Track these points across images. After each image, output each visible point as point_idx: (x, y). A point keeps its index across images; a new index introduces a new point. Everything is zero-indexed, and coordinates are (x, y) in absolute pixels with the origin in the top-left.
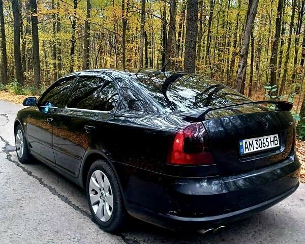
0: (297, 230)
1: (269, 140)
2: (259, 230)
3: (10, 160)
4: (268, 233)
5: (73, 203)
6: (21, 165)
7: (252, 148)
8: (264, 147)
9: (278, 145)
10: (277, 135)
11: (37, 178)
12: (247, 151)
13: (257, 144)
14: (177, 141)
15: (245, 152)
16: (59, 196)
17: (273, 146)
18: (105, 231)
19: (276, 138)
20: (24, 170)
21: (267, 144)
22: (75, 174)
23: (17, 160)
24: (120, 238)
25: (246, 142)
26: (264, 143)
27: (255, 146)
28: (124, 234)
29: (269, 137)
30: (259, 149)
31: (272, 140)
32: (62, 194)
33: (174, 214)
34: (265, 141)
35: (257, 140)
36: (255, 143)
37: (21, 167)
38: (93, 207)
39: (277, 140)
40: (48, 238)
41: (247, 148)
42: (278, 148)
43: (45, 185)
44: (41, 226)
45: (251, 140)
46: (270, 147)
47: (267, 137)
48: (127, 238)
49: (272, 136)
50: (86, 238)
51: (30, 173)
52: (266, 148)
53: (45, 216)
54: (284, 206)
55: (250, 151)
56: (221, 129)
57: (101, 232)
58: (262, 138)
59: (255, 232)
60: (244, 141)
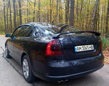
0: (103, 84)
1: (89, 47)
2: (88, 83)
3: (4, 57)
4: (91, 84)
5: (19, 72)
6: (6, 58)
7: (80, 50)
8: (86, 49)
9: (93, 49)
10: (93, 45)
11: (10, 63)
12: (78, 51)
13: (83, 48)
14: (49, 46)
15: (77, 51)
16: (15, 69)
17: (90, 49)
18: (27, 82)
19: (92, 46)
20: (7, 60)
21: (88, 48)
22: (19, 61)
23: (6, 57)
24: (32, 84)
25: (78, 47)
26: (86, 48)
27: (82, 49)
28: (34, 83)
29: (89, 46)
30: (84, 50)
31: (90, 47)
32: (17, 69)
33: (47, 75)
34: (87, 47)
35: (83, 47)
36: (82, 48)
37: (6, 59)
38: (24, 73)
39: (92, 47)
40: (5, 84)
41: (78, 49)
42: (93, 50)
43: (12, 66)
44: (4, 79)
45: (80, 47)
46: (89, 49)
47: (88, 46)
48: (35, 84)
49: (90, 46)
50: (19, 84)
51: (8, 62)
52: (87, 50)
53: (7, 76)
54: (100, 74)
55: (79, 51)
56: (71, 42)
57: (26, 82)
58: (85, 46)
59: (86, 84)
60: (77, 47)
